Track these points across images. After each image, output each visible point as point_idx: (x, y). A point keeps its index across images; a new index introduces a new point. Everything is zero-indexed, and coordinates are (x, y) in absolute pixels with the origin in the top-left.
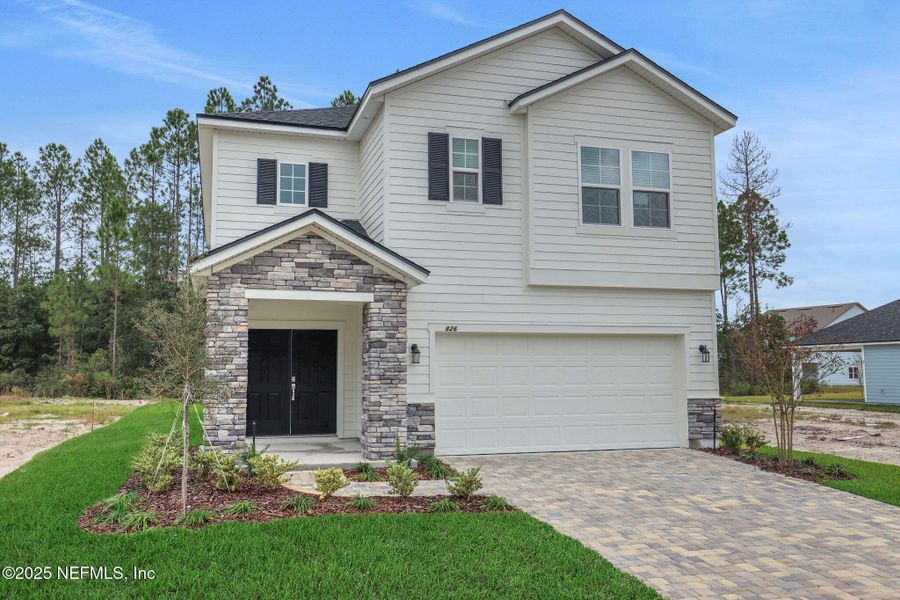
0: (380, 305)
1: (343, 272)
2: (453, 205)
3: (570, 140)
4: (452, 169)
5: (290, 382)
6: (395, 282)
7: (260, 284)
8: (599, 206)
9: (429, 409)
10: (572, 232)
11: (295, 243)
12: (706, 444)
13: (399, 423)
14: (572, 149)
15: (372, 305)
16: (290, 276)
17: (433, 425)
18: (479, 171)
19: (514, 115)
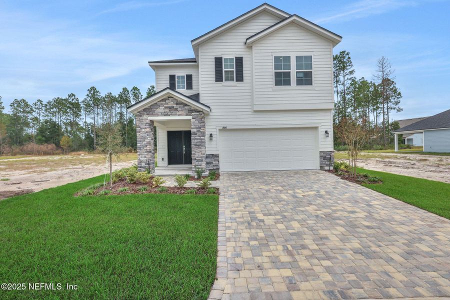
0: (194, 120)
1: (181, 109)
2: (224, 83)
3: (270, 54)
4: (224, 70)
6: (200, 111)
7: (153, 115)
8: (282, 79)
9: (217, 156)
10: (270, 90)
11: (164, 100)
12: (327, 168)
13: (202, 161)
14: (271, 58)
15: (192, 120)
16: (162, 111)
17: (219, 161)
18: (234, 70)
19: (247, 47)
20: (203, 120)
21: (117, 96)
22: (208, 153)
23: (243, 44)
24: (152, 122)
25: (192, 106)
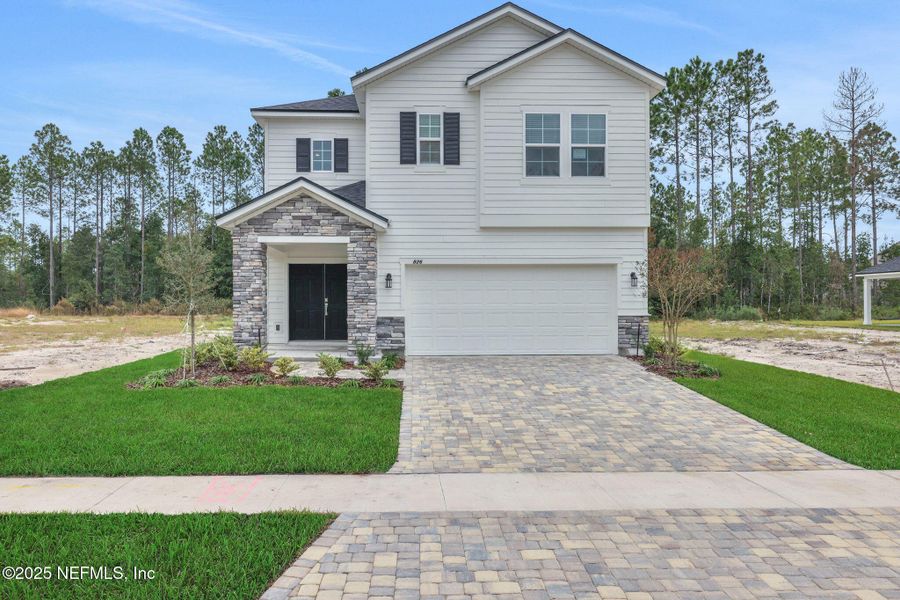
0: (355, 245)
1: (327, 222)
2: (420, 167)
3: (517, 109)
4: (419, 139)
5: (324, 302)
6: (366, 227)
7: (268, 232)
8: (541, 162)
9: (400, 322)
10: (517, 184)
11: (292, 202)
13: (368, 330)
14: (519, 116)
15: (349, 245)
16: (288, 225)
17: (403, 333)
18: (441, 139)
19: (470, 92)
20: (372, 245)
21: (117, 153)
22: (381, 314)
23: (459, 85)
24: (264, 246)
25: (350, 215)
